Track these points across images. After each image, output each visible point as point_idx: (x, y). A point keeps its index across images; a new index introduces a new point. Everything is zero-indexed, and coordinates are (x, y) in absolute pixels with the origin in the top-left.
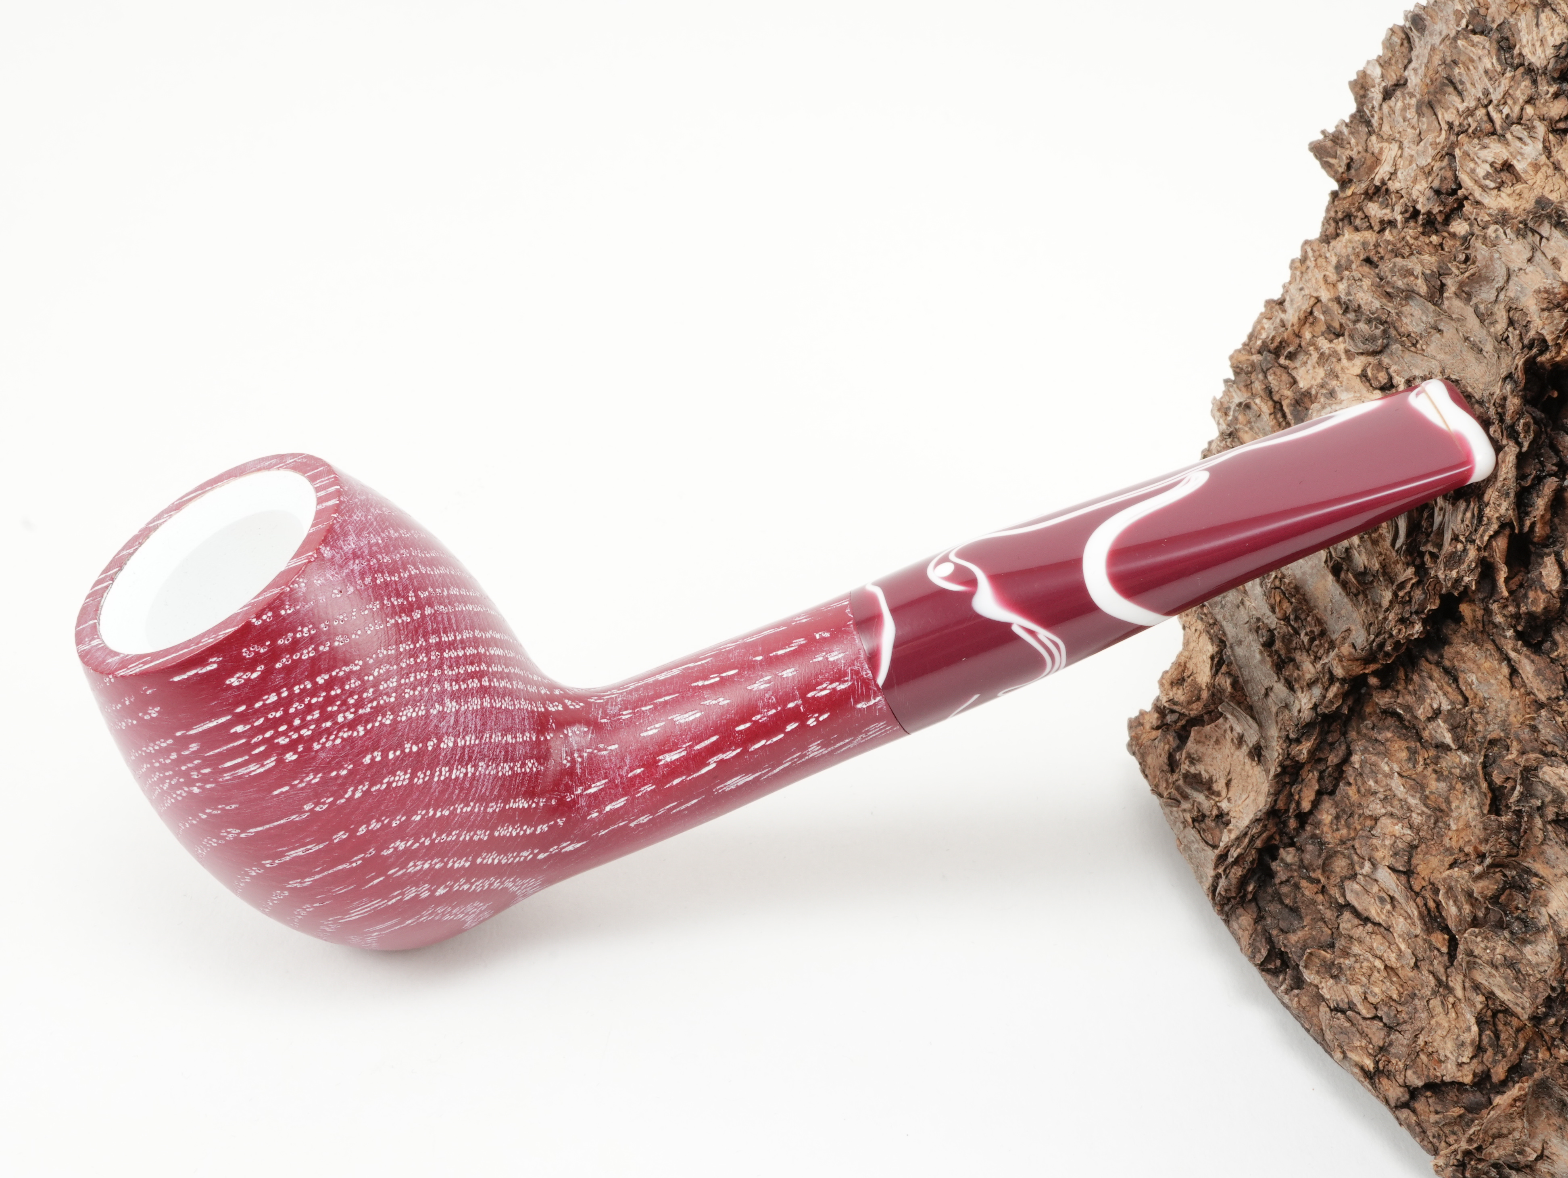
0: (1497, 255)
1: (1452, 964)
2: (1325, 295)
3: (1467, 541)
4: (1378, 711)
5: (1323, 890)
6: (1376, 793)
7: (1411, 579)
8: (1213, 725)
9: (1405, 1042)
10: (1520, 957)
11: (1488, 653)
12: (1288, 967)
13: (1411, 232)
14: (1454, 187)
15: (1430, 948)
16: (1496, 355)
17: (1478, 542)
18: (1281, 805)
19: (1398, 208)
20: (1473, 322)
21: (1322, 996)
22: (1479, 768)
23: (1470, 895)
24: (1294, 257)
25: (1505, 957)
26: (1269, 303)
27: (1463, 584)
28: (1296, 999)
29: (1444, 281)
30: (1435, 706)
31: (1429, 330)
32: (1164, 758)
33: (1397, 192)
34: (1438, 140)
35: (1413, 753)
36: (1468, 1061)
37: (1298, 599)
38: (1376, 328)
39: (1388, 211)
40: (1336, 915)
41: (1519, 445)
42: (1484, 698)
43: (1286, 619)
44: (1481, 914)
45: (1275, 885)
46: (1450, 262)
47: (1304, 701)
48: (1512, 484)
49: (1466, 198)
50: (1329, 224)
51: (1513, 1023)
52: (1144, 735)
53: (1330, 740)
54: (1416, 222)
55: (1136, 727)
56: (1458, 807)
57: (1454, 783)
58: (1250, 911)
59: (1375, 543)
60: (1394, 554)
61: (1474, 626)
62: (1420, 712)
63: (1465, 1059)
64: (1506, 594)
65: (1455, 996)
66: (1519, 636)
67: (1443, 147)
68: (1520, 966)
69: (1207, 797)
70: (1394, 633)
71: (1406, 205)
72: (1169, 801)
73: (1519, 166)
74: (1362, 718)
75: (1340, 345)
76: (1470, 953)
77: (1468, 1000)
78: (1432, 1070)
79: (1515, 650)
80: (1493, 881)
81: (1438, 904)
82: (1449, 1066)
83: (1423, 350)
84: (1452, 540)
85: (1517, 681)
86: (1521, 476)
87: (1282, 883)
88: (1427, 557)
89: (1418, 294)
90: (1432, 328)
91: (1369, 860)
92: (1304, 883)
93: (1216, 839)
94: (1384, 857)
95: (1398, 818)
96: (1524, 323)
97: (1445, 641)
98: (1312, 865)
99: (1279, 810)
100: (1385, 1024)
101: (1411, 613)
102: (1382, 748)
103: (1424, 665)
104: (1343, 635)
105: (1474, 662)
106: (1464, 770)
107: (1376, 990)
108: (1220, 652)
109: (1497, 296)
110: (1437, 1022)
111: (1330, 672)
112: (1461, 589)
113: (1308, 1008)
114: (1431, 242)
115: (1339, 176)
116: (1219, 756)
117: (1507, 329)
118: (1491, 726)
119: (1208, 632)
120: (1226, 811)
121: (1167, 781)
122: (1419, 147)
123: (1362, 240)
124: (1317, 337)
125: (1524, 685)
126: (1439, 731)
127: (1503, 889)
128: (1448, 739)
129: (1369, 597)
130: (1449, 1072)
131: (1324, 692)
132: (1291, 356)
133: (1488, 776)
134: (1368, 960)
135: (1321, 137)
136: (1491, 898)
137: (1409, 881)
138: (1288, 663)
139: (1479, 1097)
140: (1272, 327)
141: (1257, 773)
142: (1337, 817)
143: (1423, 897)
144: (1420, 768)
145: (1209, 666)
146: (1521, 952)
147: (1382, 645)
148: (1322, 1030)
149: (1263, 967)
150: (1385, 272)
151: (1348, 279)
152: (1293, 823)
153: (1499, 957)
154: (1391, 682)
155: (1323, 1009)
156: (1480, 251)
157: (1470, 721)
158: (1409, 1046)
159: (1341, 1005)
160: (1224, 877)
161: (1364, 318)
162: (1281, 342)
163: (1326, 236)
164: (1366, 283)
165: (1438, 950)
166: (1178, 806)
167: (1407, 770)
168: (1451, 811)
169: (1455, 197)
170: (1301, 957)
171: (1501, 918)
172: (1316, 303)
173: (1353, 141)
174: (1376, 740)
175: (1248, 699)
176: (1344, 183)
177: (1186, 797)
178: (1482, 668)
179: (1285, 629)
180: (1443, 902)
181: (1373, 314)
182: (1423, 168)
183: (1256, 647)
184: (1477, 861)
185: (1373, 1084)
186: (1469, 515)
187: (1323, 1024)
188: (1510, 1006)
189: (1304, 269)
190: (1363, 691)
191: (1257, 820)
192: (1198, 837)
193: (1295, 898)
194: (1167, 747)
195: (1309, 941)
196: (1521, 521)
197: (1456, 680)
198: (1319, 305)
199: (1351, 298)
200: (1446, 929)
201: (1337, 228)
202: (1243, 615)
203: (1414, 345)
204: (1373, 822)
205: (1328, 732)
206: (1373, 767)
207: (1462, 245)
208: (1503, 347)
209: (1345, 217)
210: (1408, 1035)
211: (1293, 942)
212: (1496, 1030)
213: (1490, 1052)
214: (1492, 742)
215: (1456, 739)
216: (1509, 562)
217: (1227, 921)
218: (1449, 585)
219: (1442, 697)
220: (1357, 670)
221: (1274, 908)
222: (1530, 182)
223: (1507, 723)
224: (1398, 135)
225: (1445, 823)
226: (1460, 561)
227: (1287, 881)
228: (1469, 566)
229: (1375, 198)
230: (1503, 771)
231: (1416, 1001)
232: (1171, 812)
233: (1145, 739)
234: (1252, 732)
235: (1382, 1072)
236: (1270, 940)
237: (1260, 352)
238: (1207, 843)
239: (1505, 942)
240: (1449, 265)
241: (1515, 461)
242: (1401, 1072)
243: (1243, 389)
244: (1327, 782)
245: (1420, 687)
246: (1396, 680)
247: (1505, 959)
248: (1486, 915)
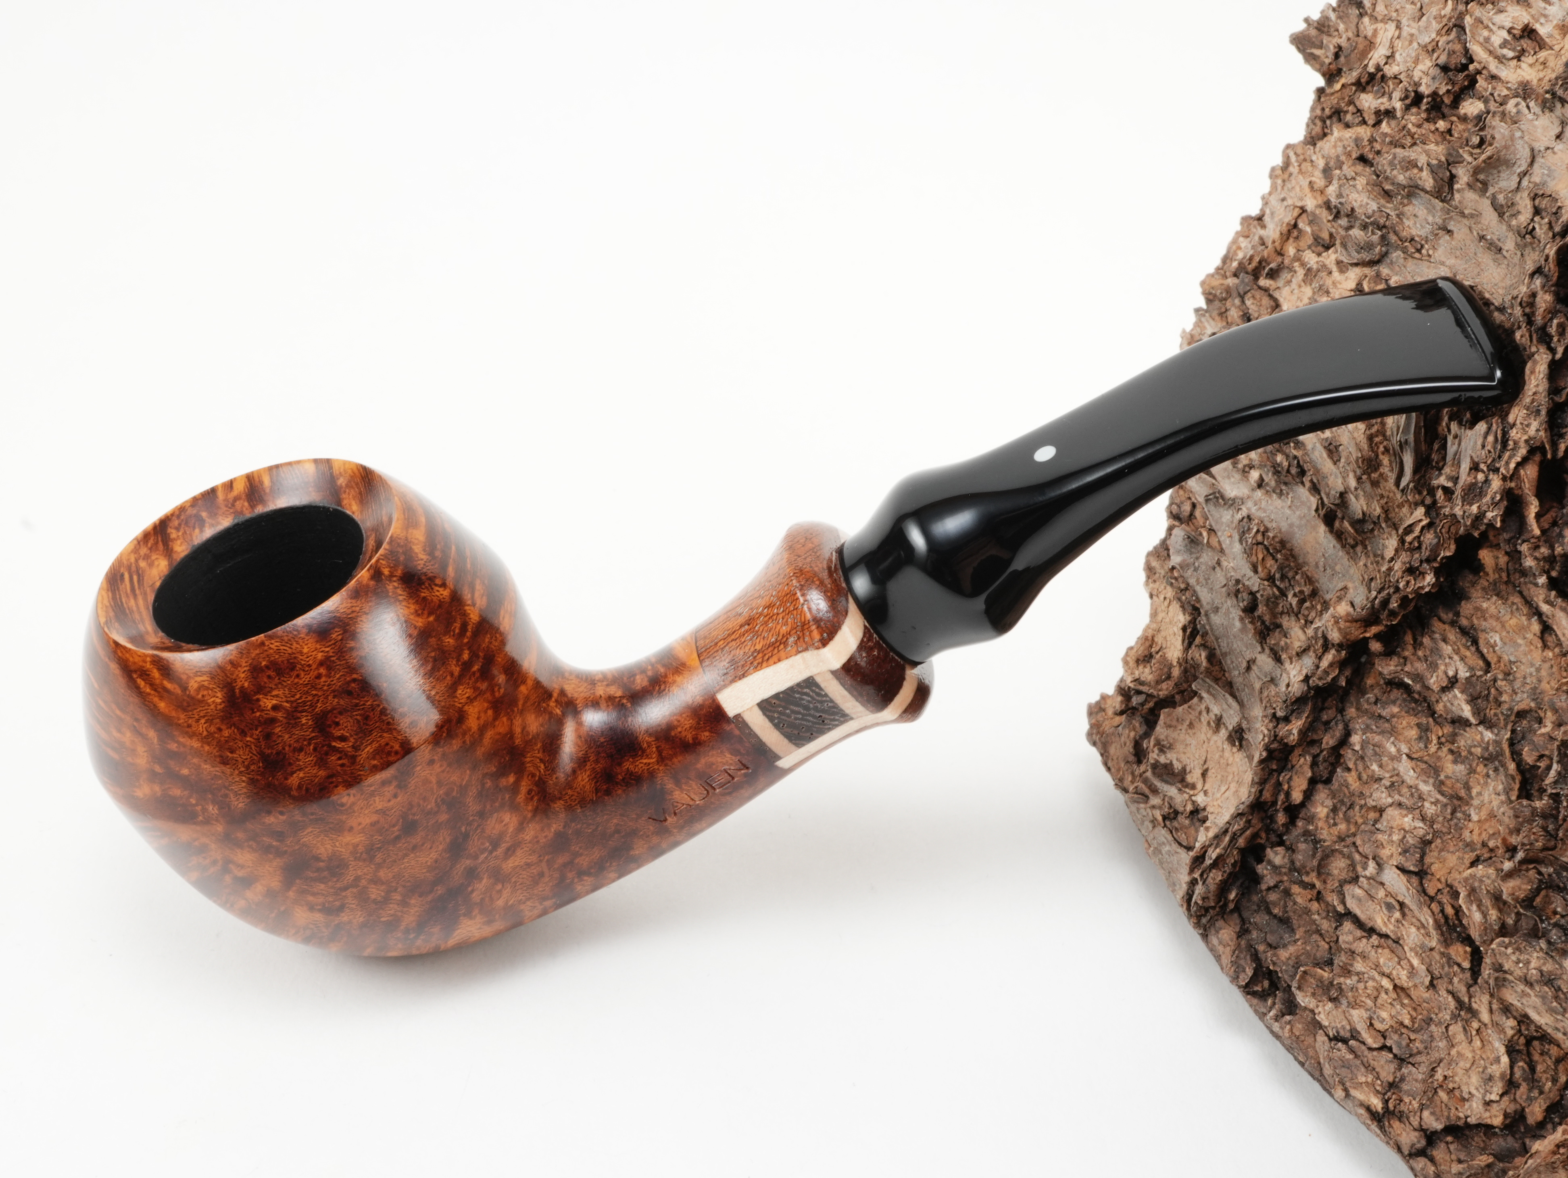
0: (1518, 134)
1: (1476, 983)
2: (1310, 204)
3: (1489, 470)
4: (1382, 682)
5: (1319, 897)
6: (1381, 779)
7: (1421, 521)
8: (1186, 706)
9: (1420, 1077)
10: (1559, 972)
11: (1515, 607)
12: (1278, 989)
13: (1413, 118)
14: (1464, 61)
15: (1448, 963)
16: (1519, 253)
17: (1502, 470)
18: (1267, 795)
19: (1397, 95)
20: (1489, 216)
21: (1319, 1023)
22: (1505, 746)
23: (1497, 898)
24: (1274, 164)
25: (1541, 971)
26: (1246, 220)
27: (1485, 521)
28: (1288, 1027)
29: (1454, 171)
30: (1451, 673)
31: (1437, 232)
32: (1130, 747)
33: (1395, 78)
34: (1443, 13)
35: (1424, 730)
36: (1498, 1098)
37: (1285, 555)
38: (1373, 233)
39: (1385, 100)
40: (1334, 925)
41: (1553, 351)
42: (1510, 662)
43: (1270, 579)
44: (1510, 921)
45: (1261, 891)
46: (1461, 147)
47: (1293, 673)
48: (1543, 400)
49: (1479, 72)
50: (1315, 124)
51: (1551, 1052)
52: (1107, 722)
53: (1325, 717)
54: (1419, 108)
55: (1097, 713)
56: (1479, 794)
57: (1474, 765)
58: (1232, 923)
59: (1375, 484)
60: (1399, 495)
61: (1497, 576)
62: (1432, 681)
63: (1494, 1097)
64: (1537, 532)
65: (1480, 1021)
66: (1553, 584)
67: (1450, 18)
68: (1559, 982)
69: (1180, 790)
70: (1401, 585)
71: (1406, 90)
72: (1136, 796)
73: (1543, 30)
74: (1363, 692)
75: (1330, 258)
76: (1499, 968)
77: (1496, 1025)
78: (1453, 1110)
79: (1548, 602)
80: (1525, 881)
81: (1458, 910)
82: (1475, 1105)
83: (1429, 256)
84: (1471, 469)
85: (1551, 640)
86: (1554, 390)
87: (1269, 889)
88: (1440, 493)
89: (1423, 190)
90: (1440, 228)
91: (1374, 859)
92: (1296, 889)
93: (1191, 839)
94: (1392, 855)
95: (1407, 808)
96: (1554, 210)
97: (1462, 596)
98: (1304, 867)
99: (1265, 803)
100: (1395, 1056)
101: (1421, 562)
102: (1387, 725)
103: (1437, 625)
104: (1338, 594)
105: (1498, 619)
106: (1487, 749)
107: (1384, 1015)
108: (1193, 622)
109: (1519, 183)
110: (1458, 1052)
111: (1325, 638)
112: (1483, 528)
113: (1302, 1038)
114: (1437, 129)
115: (1325, 68)
116: (1194, 742)
117: (1532, 220)
118: (1519, 695)
119: (1179, 599)
120: (1202, 805)
121: (1133, 774)
122: (1420, 23)
123: (1354, 136)
124: (1303, 251)
125: (1559, 644)
126: (1456, 703)
127: (1538, 891)
128: (1467, 712)
129: (1369, 548)
130: (1474, 1112)
131: (1317, 661)
132: (1273, 274)
133: (1516, 755)
134: (1374, 979)
135: (1302, 26)
136: (1523, 901)
137: (1421, 884)
138: (1274, 630)
139: (1511, 1142)
140: (1250, 246)
141: (1238, 760)
142: (1334, 810)
143: (1439, 903)
144: (1433, 748)
145: (1180, 639)
146: (1561, 966)
147: (1385, 602)
148: (1319, 1063)
149: (1248, 989)
150: (1383, 166)
151: (1340, 179)
152: (1281, 818)
153: (1534, 972)
154: (1397, 647)
155: (1321, 1038)
156: (1499, 130)
157: (1493, 690)
158: (1424, 1081)
159: (1342, 1033)
160: (1200, 883)
161: (1357, 224)
162: (1260, 262)
163: (1312, 138)
164: (1361, 182)
165: (1459, 965)
166: (1146, 802)
167: (1417, 752)
168: (1472, 798)
169: (1466, 73)
170: (1293, 977)
171: (1536, 924)
172: (1300, 215)
173: (1342, 27)
174: (1380, 717)
175: (1227, 675)
176: (1331, 76)
177: (1155, 791)
178: (1507, 625)
179: (1269, 591)
180: (1464, 907)
181: (1369, 218)
182: (1426, 46)
183: (1236, 614)
184: (1507, 856)
185: (1382, 1128)
186: (1491, 438)
187: (1321, 1057)
188: (1549, 1031)
189: (1286, 176)
190: (1363, 660)
191: (1240, 815)
192: (1170, 837)
193: (1285, 906)
194: (1132, 734)
195: (1302, 958)
196: (1555, 445)
197: (1475, 642)
198: (1304, 216)
199: (1343, 200)
200: (1468, 940)
201: (1324, 126)
202: (1219, 578)
203: (1419, 251)
204: (1377, 815)
205: (1322, 709)
206: (1377, 749)
207: (1476, 125)
208: (1528, 240)
209: (1334, 113)
210: (1423, 1068)
211: (1283, 958)
212: (1531, 1060)
213: (1524, 1087)
214: (1521, 715)
215: (1476, 712)
216: (1541, 492)
217: (1205, 936)
218: (1468, 523)
219: (1458, 663)
220: (1356, 633)
221: (1260, 919)
222: (1557, 48)
223: (1538, 691)
224: (1394, 15)
225: (1464, 813)
226: (1481, 494)
227: (1276, 886)
228: (1493, 499)
229: (1369, 88)
230: (1535, 747)
231: (1433, 1028)
232: (1138, 809)
233: (1107, 727)
234: (1232, 712)
235: (1393, 1113)
236: (1256, 957)
237: (1235, 275)
238: (1180, 844)
239: (1541, 954)
240: (1461, 151)
241: (1546, 371)
242: (1415, 1113)
243: (1217, 318)
244: (1321, 768)
245: (1432, 651)
246: (1401, 643)
247: (1542, 975)
248: (1516, 922)
